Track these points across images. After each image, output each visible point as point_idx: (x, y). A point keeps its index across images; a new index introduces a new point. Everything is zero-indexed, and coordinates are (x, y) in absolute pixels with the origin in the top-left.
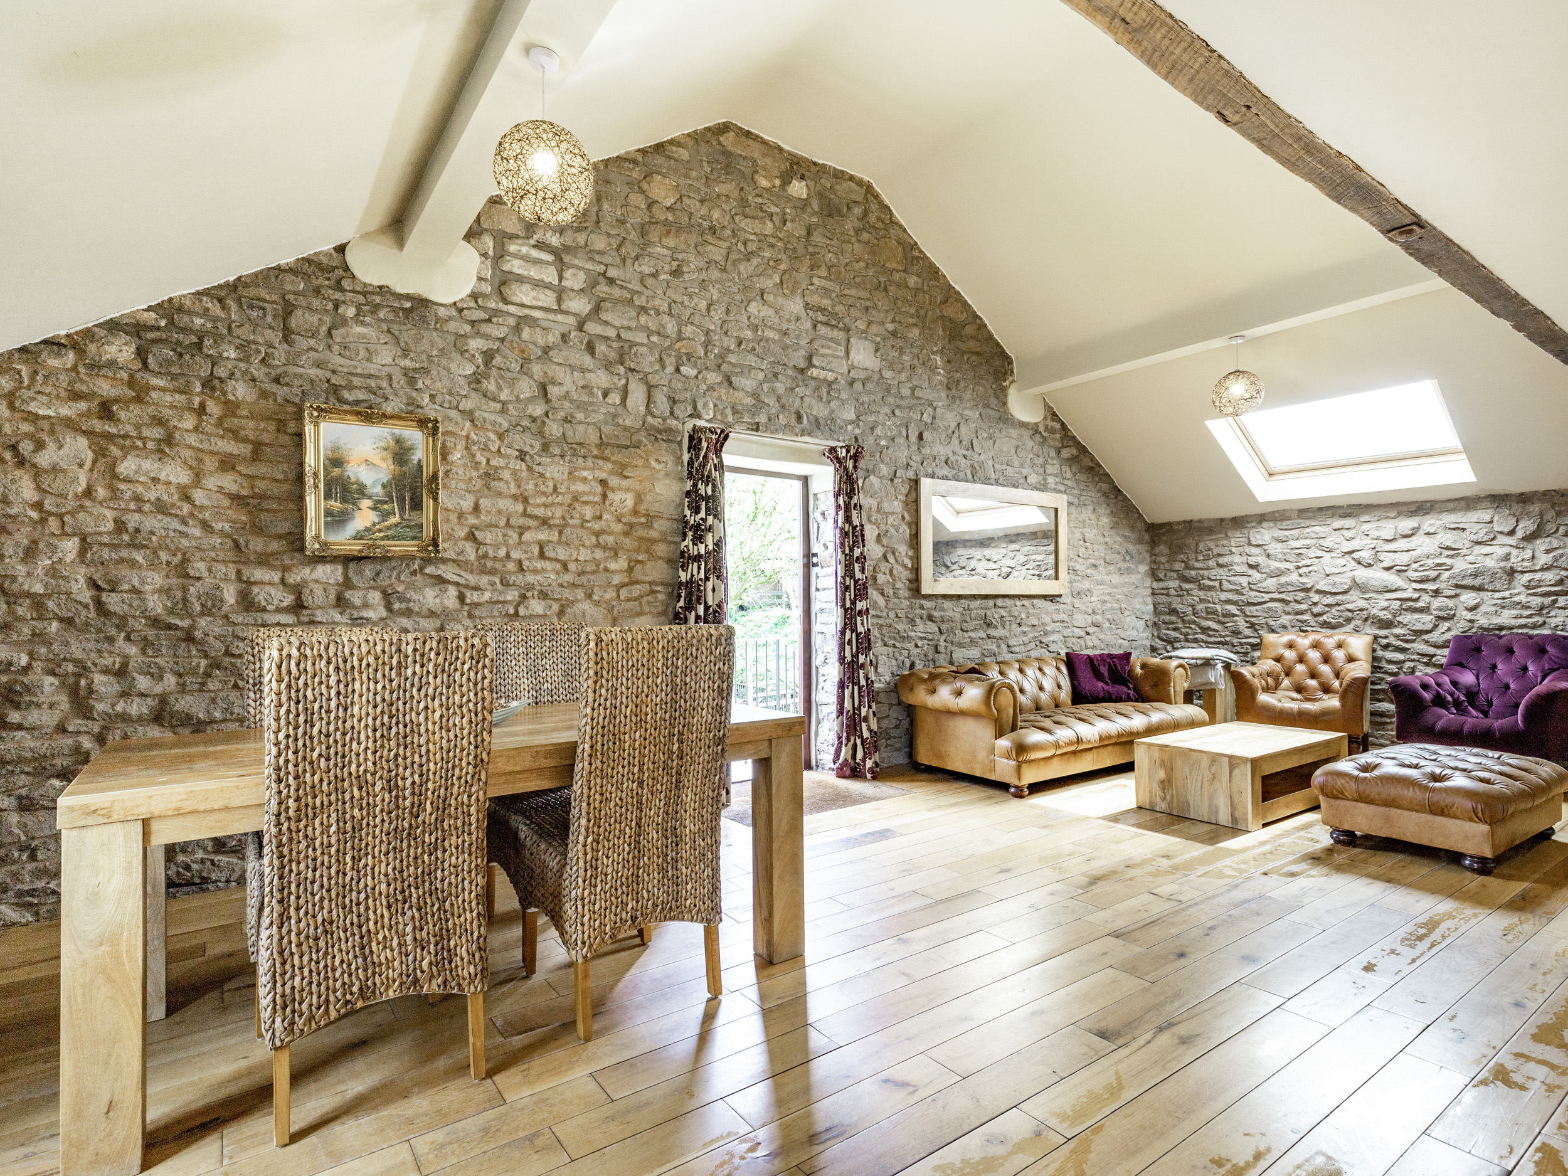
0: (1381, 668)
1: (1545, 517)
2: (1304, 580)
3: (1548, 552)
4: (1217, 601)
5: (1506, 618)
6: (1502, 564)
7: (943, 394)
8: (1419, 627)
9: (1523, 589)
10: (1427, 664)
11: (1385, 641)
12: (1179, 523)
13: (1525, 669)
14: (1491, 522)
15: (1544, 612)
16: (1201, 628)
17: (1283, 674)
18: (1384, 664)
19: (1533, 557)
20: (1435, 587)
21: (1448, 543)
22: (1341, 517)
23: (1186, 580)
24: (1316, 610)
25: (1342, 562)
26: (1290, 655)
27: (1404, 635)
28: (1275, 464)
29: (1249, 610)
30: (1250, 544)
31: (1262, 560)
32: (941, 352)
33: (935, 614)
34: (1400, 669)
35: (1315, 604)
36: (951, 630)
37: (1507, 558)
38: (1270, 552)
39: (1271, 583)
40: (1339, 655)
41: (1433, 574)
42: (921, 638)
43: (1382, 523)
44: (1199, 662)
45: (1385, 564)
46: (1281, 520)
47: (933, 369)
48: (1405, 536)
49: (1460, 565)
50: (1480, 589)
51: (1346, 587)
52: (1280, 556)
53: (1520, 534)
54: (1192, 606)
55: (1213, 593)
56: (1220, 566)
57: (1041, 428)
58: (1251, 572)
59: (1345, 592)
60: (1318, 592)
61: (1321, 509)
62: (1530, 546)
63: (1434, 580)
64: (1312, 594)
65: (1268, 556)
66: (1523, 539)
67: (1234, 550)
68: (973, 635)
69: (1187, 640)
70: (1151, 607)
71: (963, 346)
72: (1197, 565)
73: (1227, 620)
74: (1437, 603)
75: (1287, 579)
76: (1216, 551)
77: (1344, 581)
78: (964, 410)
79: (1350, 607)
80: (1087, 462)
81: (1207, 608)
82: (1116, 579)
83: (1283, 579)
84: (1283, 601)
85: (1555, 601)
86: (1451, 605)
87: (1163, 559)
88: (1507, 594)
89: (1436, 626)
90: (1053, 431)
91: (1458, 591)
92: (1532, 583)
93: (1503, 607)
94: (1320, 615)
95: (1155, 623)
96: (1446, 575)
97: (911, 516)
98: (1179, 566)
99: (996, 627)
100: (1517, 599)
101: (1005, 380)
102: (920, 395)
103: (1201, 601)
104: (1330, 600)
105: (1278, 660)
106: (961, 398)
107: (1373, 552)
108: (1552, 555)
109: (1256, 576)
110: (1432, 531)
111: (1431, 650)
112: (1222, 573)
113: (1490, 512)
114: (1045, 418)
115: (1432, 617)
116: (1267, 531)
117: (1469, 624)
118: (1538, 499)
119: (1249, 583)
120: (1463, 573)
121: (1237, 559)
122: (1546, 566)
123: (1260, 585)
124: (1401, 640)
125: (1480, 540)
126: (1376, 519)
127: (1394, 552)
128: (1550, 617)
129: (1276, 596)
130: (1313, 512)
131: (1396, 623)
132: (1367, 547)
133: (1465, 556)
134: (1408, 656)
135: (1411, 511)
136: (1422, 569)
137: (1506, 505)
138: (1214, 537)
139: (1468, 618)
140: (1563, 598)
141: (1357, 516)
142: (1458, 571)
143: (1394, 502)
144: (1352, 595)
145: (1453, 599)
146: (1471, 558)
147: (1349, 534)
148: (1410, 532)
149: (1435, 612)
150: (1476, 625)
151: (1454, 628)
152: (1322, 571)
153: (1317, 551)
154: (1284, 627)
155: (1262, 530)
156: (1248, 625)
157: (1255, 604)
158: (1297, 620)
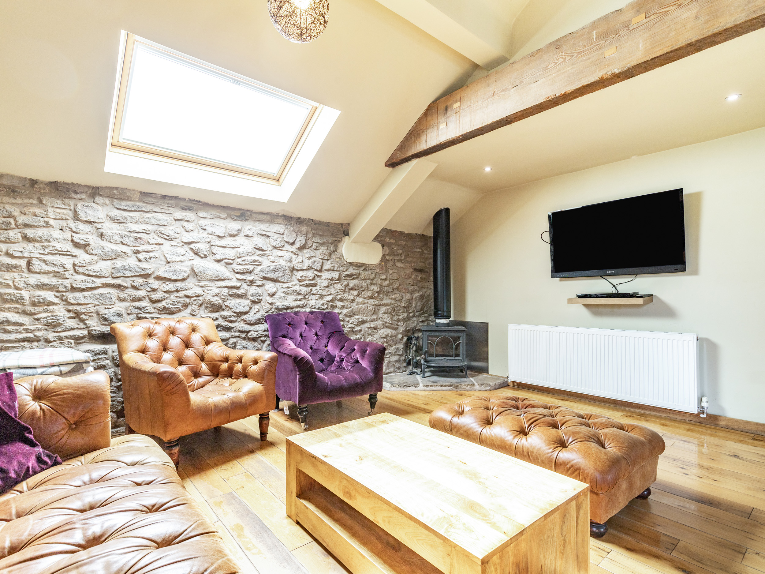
1: (308, 236)
2: (144, 265)
3: (309, 258)
4: (22, 285)
5: (290, 301)
6: (289, 264)
8: (240, 309)
9: (297, 282)
10: (244, 339)
13: (316, 335)
15: (307, 297)
19: (302, 261)
20: (251, 278)
21: (260, 245)
22: (183, 208)
24: (155, 296)
25: (182, 251)
26: (153, 344)
27: (230, 317)
30: (76, 219)
31: (94, 240)
35: (154, 290)
37: (290, 261)
38: (105, 231)
39: (104, 267)
40: (196, 339)
41: (250, 268)
43: (217, 221)
45: (219, 257)
46: (120, 199)
48: (231, 236)
49: (266, 263)
50: (275, 281)
51: (186, 275)
52: (116, 238)
53: (297, 245)
55: (15, 275)
56: (27, 239)
58: (78, 252)
59: (184, 280)
60: (158, 278)
61: (164, 197)
62: (300, 254)
63: (251, 272)
64: (151, 280)
65: (102, 236)
66: (299, 248)
67: (52, 222)
73: (38, 309)
74: (252, 290)
75: (125, 263)
76: (22, 219)
77: (184, 269)
79: (188, 293)
83: (119, 263)
84: (119, 287)
85: (311, 290)
86: (260, 292)
88: (289, 285)
89: (251, 308)
91: (264, 282)
92: (303, 278)
93: (288, 294)
94: (158, 301)
100: (295, 288)
104: (170, 286)
107: (208, 245)
108: (311, 260)
109: (82, 256)
110: (250, 234)
111: (247, 328)
112: (32, 250)
113: (283, 226)
115: (249, 301)
116: (100, 208)
117: (270, 306)
118: (305, 224)
119: (74, 265)
120: (268, 268)
121: (56, 234)
122: (308, 267)
123: (90, 268)
124: (227, 321)
125: (277, 246)
126: (212, 216)
127: (224, 247)
128: (309, 300)
129: (110, 281)
130: (156, 198)
131: (224, 307)
132: (203, 240)
133: (268, 256)
134: (232, 334)
135: (237, 216)
136: (244, 263)
137: (291, 224)
138: (19, 200)
139: (270, 301)
140: (315, 288)
141: (196, 211)
142: (265, 266)
143: (225, 205)
144: (189, 283)
145: (261, 288)
146: (272, 258)
147: (189, 226)
148: (236, 233)
149: (251, 298)
150: (274, 307)
151: (261, 309)
152: (163, 258)
153: (156, 237)
154: (119, 315)
155: (94, 205)
156: (71, 315)
157: (83, 290)
158: (135, 307)
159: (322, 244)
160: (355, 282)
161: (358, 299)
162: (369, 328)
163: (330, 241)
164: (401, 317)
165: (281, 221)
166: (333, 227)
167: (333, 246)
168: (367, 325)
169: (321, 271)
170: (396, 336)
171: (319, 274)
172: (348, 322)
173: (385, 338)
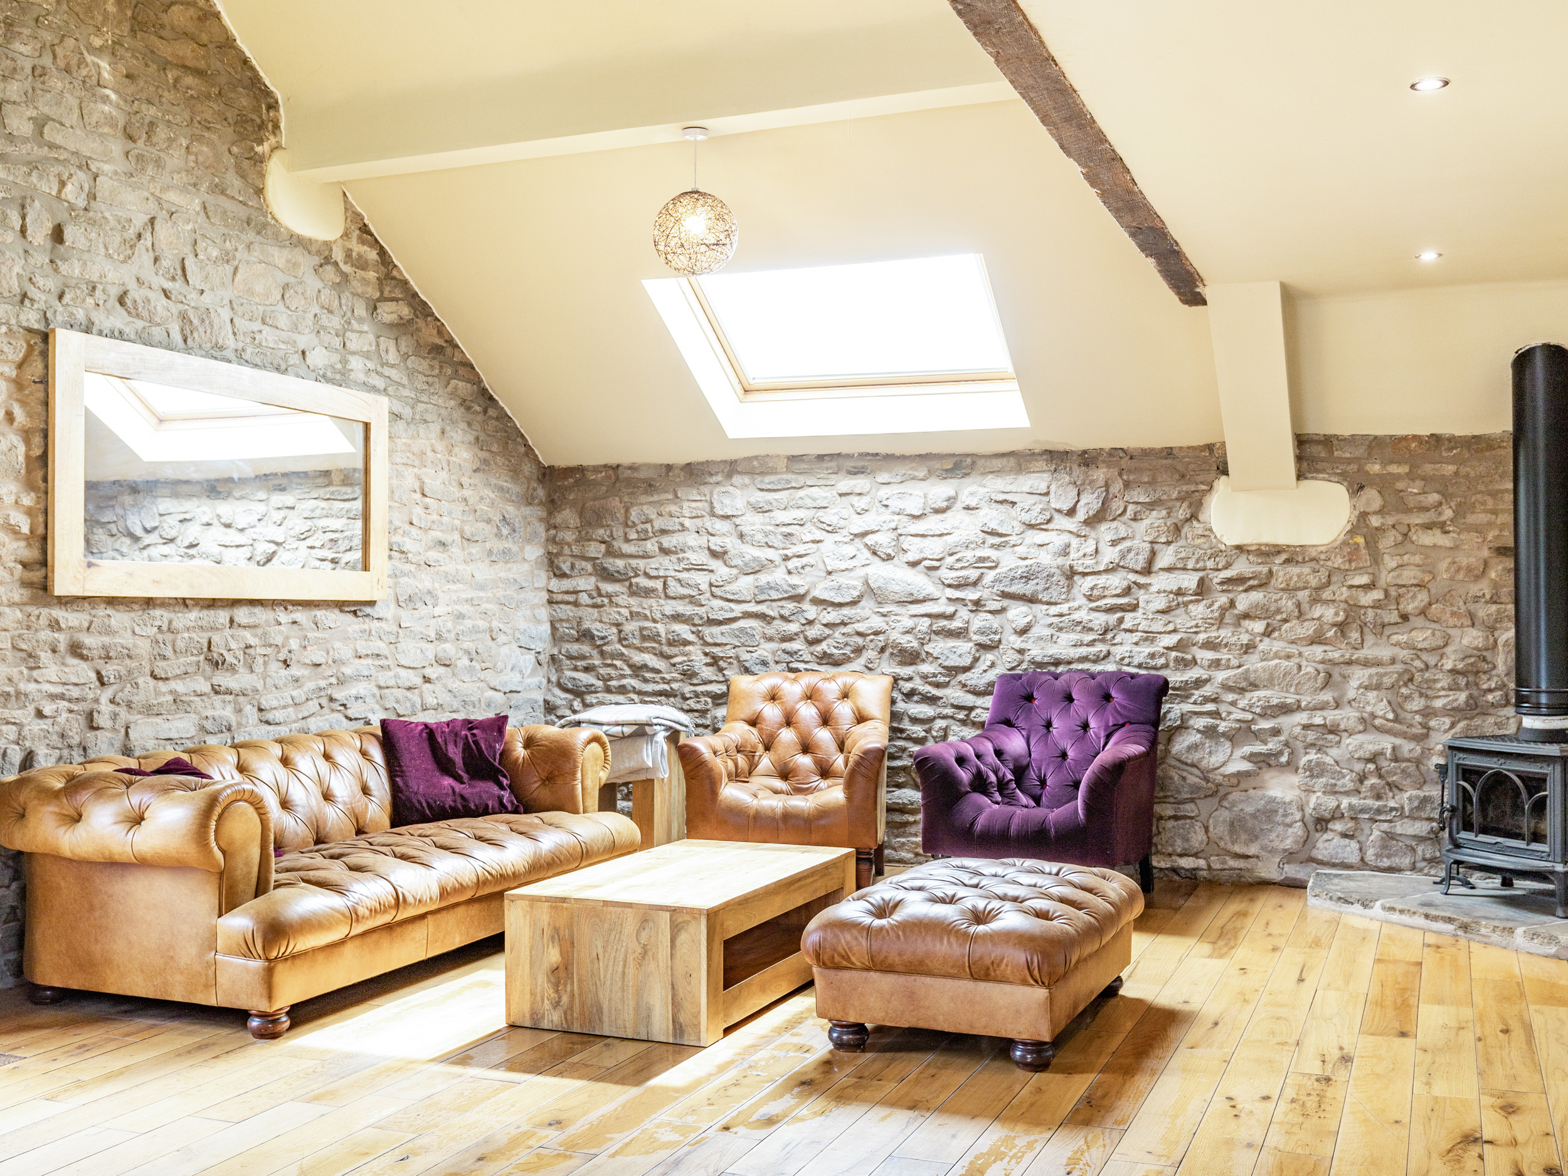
0: (902, 731)
1: (1112, 490)
2: (795, 580)
3: (1114, 543)
4: (658, 616)
5: (1064, 646)
6: (1060, 561)
7: (117, 147)
8: (954, 661)
9: (1084, 601)
10: (963, 722)
11: (907, 686)
12: (596, 469)
13: (1085, 726)
14: (1047, 494)
15: (1109, 636)
16: (630, 666)
17: (761, 747)
18: (906, 725)
19: (1097, 551)
20: (975, 596)
21: (992, 525)
22: (850, 473)
23: (606, 575)
24: (813, 632)
25: (850, 550)
26: (772, 713)
27: (934, 675)
28: (756, 374)
29: (713, 633)
30: (713, 514)
31: (731, 543)
32: (113, 51)
33: (89, 640)
34: (928, 731)
35: (810, 622)
36: (128, 678)
37: (1065, 552)
38: (745, 529)
39: (744, 585)
40: (844, 711)
41: (973, 574)
42: (53, 697)
43: (908, 487)
44: (628, 730)
45: (911, 557)
46: (762, 473)
47: (93, 86)
48: (938, 511)
49: (1008, 561)
50: (1031, 600)
51: (856, 593)
52: (759, 537)
53: (1081, 515)
54: (618, 625)
55: (652, 602)
56: (665, 551)
57: (338, 255)
58: (715, 564)
59: (853, 603)
60: (816, 601)
61: (821, 458)
62: (1093, 534)
63: (975, 584)
64: (806, 606)
65: (741, 536)
66: (1087, 522)
67: (687, 523)
68: (180, 686)
69: (608, 690)
70: (546, 628)
71: (166, 50)
72: (627, 548)
73: (674, 650)
74: (979, 621)
75: (769, 578)
76: (658, 524)
77: (852, 585)
78: (166, 188)
79: (861, 627)
80: (430, 336)
81: (641, 629)
82: (483, 571)
83: (764, 578)
84: (763, 617)
85: (1121, 620)
86: (995, 625)
87: (569, 536)
88: (1063, 609)
89: (976, 660)
90: (361, 264)
91: (1006, 602)
92: (1096, 593)
93: (1060, 629)
94: (816, 641)
95: (552, 657)
96: (990, 575)
97: (29, 415)
98: (595, 550)
99: (232, 669)
100: (1076, 616)
101: (260, 142)
102: (59, 140)
103: (634, 615)
104: (833, 616)
105: (753, 723)
106: (158, 163)
107: (894, 535)
108: (1119, 548)
109: (722, 571)
110: (973, 504)
111: (969, 700)
112: (666, 565)
113: (1046, 476)
114: (346, 235)
115: (971, 644)
116: (738, 492)
117: (1018, 657)
118: (1104, 462)
119: (711, 585)
120: (1012, 574)
121: (692, 540)
122: (1111, 566)
123: (727, 588)
124: (930, 684)
125: (1033, 522)
126: (899, 479)
127: (923, 536)
128: (1115, 645)
129: (752, 608)
130: (810, 461)
131: (924, 655)
132: (885, 527)
133: (1014, 546)
134: (939, 710)
135: (947, 470)
136: (959, 565)
137: (1065, 468)
138: (656, 498)
139: (1017, 646)
140: (1131, 615)
141: (872, 472)
142: (1005, 569)
143: (923, 452)
144: (863, 608)
145: (998, 616)
146: (1021, 550)
147: (861, 503)
148: (945, 504)
149: (975, 637)
150: (1027, 658)
151: (999, 662)
152: (821, 565)
153: (814, 530)
154: (764, 663)
155: (731, 489)
156: (708, 660)
157: (720, 623)
158: (784, 651)
159: (1152, 505)
160: (1256, 596)
161: (1264, 645)
162: (1306, 727)
163: (1175, 495)
164: (1438, 704)
165: (1041, 464)
166: (1183, 457)
167: (1185, 505)
168: (1301, 718)
169: (1147, 571)
170: (1418, 762)
171: (1142, 580)
172: (1233, 703)
173: (1372, 759)
